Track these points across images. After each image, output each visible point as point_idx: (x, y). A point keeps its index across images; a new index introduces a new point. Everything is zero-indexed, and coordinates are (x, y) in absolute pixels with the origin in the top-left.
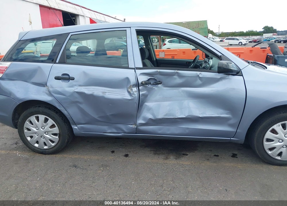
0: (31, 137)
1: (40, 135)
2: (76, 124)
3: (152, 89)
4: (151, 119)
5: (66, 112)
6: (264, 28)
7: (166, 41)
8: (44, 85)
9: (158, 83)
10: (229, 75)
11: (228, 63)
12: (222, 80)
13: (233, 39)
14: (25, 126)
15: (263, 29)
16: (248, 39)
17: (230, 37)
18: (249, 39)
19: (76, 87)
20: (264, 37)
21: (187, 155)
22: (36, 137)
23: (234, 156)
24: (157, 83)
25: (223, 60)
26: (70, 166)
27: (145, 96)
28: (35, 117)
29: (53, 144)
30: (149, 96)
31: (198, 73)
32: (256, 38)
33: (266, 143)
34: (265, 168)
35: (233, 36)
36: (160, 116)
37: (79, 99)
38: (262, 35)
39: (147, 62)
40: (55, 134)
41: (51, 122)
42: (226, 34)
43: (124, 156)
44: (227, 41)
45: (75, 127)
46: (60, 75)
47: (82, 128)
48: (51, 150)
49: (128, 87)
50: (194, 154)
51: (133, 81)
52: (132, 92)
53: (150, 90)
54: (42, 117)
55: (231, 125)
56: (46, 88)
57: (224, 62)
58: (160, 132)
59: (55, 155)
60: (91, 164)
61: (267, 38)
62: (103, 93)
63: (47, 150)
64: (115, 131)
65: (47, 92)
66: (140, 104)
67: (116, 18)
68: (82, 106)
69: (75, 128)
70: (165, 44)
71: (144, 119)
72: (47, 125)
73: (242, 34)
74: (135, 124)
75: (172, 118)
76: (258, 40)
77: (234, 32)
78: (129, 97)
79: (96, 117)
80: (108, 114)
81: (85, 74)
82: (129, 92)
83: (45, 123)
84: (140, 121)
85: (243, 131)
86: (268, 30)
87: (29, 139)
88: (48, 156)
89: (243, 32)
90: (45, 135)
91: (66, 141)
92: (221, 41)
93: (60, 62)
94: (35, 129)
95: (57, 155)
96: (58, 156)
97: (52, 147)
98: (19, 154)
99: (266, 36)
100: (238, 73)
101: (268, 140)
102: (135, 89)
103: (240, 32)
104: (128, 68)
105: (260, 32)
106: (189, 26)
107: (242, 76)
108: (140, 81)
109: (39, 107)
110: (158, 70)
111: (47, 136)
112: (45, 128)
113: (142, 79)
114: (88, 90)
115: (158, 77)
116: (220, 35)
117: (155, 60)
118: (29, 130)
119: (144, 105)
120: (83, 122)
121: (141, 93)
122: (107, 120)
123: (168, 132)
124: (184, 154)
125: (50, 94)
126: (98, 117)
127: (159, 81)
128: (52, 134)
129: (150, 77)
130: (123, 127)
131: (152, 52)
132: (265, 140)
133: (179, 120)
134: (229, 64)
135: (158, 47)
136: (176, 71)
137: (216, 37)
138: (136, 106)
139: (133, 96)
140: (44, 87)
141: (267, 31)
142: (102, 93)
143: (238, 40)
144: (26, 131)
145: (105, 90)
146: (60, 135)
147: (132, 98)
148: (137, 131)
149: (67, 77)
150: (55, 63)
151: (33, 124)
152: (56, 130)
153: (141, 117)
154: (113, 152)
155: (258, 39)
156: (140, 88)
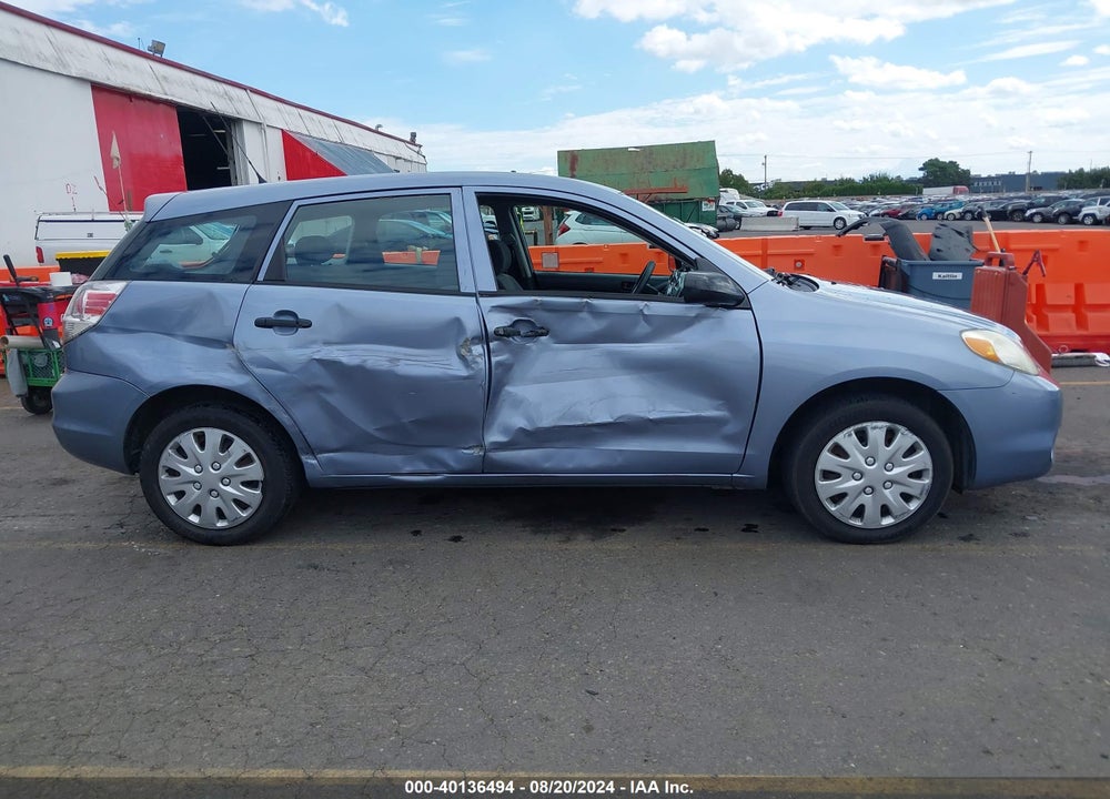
0: (180, 495)
1: (206, 488)
2: (312, 452)
3: (522, 348)
4: (522, 430)
5: (286, 416)
6: (926, 167)
7: (569, 216)
8: (225, 342)
9: (540, 331)
10: (717, 307)
11: (710, 278)
12: (699, 321)
13: (814, 207)
14: (163, 462)
15: (921, 169)
16: (868, 207)
17: (806, 200)
18: (873, 207)
19: (315, 348)
20: (925, 200)
21: (624, 530)
22: (194, 494)
23: (749, 529)
24: (537, 332)
25: (702, 270)
26: (299, 567)
27: (506, 368)
28: (194, 434)
29: (244, 515)
30: (515, 368)
31: (641, 304)
32: (895, 202)
33: (820, 483)
34: (825, 552)
35: (815, 196)
36: (546, 423)
37: (325, 379)
38: (920, 192)
39: (508, 279)
40: (251, 484)
41: (240, 447)
42: (790, 188)
43: (450, 540)
44: (793, 214)
45: (309, 460)
46: (270, 314)
47: (332, 462)
48: (238, 531)
49: (461, 341)
50: (642, 528)
51: (472, 326)
52: (469, 358)
53: (518, 353)
54: (214, 436)
55: (729, 439)
56: (228, 351)
57: (704, 275)
58: (547, 465)
59: (248, 547)
60: (358, 561)
61: (935, 202)
62: (392, 360)
63: (224, 533)
64: (423, 467)
65: (234, 362)
66: (492, 388)
67: (380, 130)
68: (332, 399)
69: (312, 464)
70: (566, 229)
71: (505, 431)
72: (230, 456)
73: (846, 189)
74: (481, 446)
75: (579, 426)
76: (905, 212)
77: (819, 179)
78: (463, 372)
79: (370, 428)
80: (405, 420)
81: (342, 311)
82: (462, 358)
83: (223, 452)
84: (494, 437)
85: (760, 453)
86: (941, 173)
87: (172, 500)
88: (228, 550)
89: (850, 181)
90: (221, 485)
91: (284, 501)
92: (770, 214)
93: (267, 281)
94: (192, 471)
95: (254, 547)
96: (258, 550)
97: (241, 521)
98: (140, 548)
99: (932, 194)
100: (739, 301)
101: (828, 475)
102: (478, 349)
103: (842, 182)
104: (458, 293)
105: (912, 181)
106: (650, 163)
107: (751, 309)
108: (491, 328)
109: (207, 405)
110: (539, 299)
111: (228, 489)
112: (223, 466)
113: (497, 321)
114: (348, 355)
115: (540, 317)
116: (770, 190)
117: (530, 275)
118: (173, 473)
119: (503, 393)
120: (335, 445)
121: (494, 360)
122: (402, 438)
123: (570, 466)
124: (614, 530)
125: (242, 367)
126: (377, 429)
127: (542, 328)
128: (244, 484)
129: (516, 315)
130: (446, 455)
131: (520, 253)
132: (818, 475)
133: (595, 430)
134: (714, 280)
135: (541, 238)
136: (585, 300)
137: (752, 200)
138: (481, 394)
139: (473, 369)
140: (225, 347)
141: (936, 176)
142: (390, 361)
143: (832, 210)
144: (163, 477)
145: (395, 353)
146: (265, 486)
147: (471, 372)
148: (486, 464)
149: (291, 319)
150: (254, 281)
151: (186, 457)
152: (255, 471)
153: (495, 427)
154: (416, 533)
155: (903, 207)
156: (491, 344)
